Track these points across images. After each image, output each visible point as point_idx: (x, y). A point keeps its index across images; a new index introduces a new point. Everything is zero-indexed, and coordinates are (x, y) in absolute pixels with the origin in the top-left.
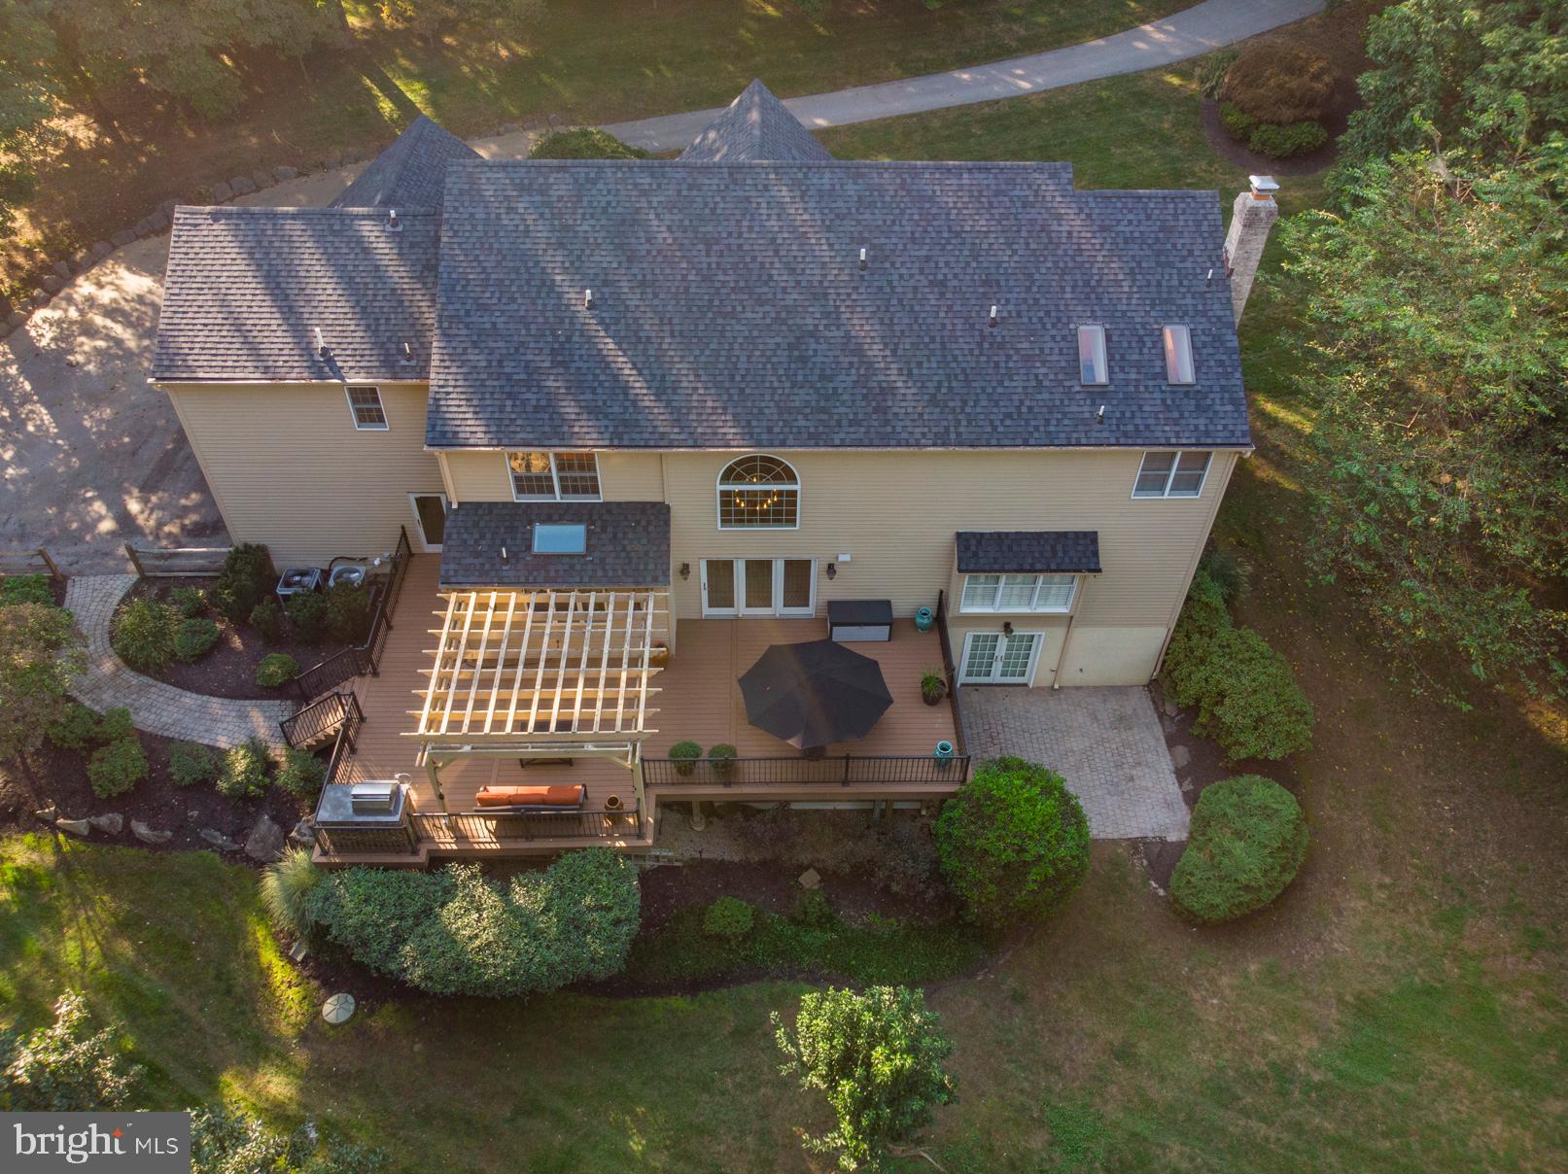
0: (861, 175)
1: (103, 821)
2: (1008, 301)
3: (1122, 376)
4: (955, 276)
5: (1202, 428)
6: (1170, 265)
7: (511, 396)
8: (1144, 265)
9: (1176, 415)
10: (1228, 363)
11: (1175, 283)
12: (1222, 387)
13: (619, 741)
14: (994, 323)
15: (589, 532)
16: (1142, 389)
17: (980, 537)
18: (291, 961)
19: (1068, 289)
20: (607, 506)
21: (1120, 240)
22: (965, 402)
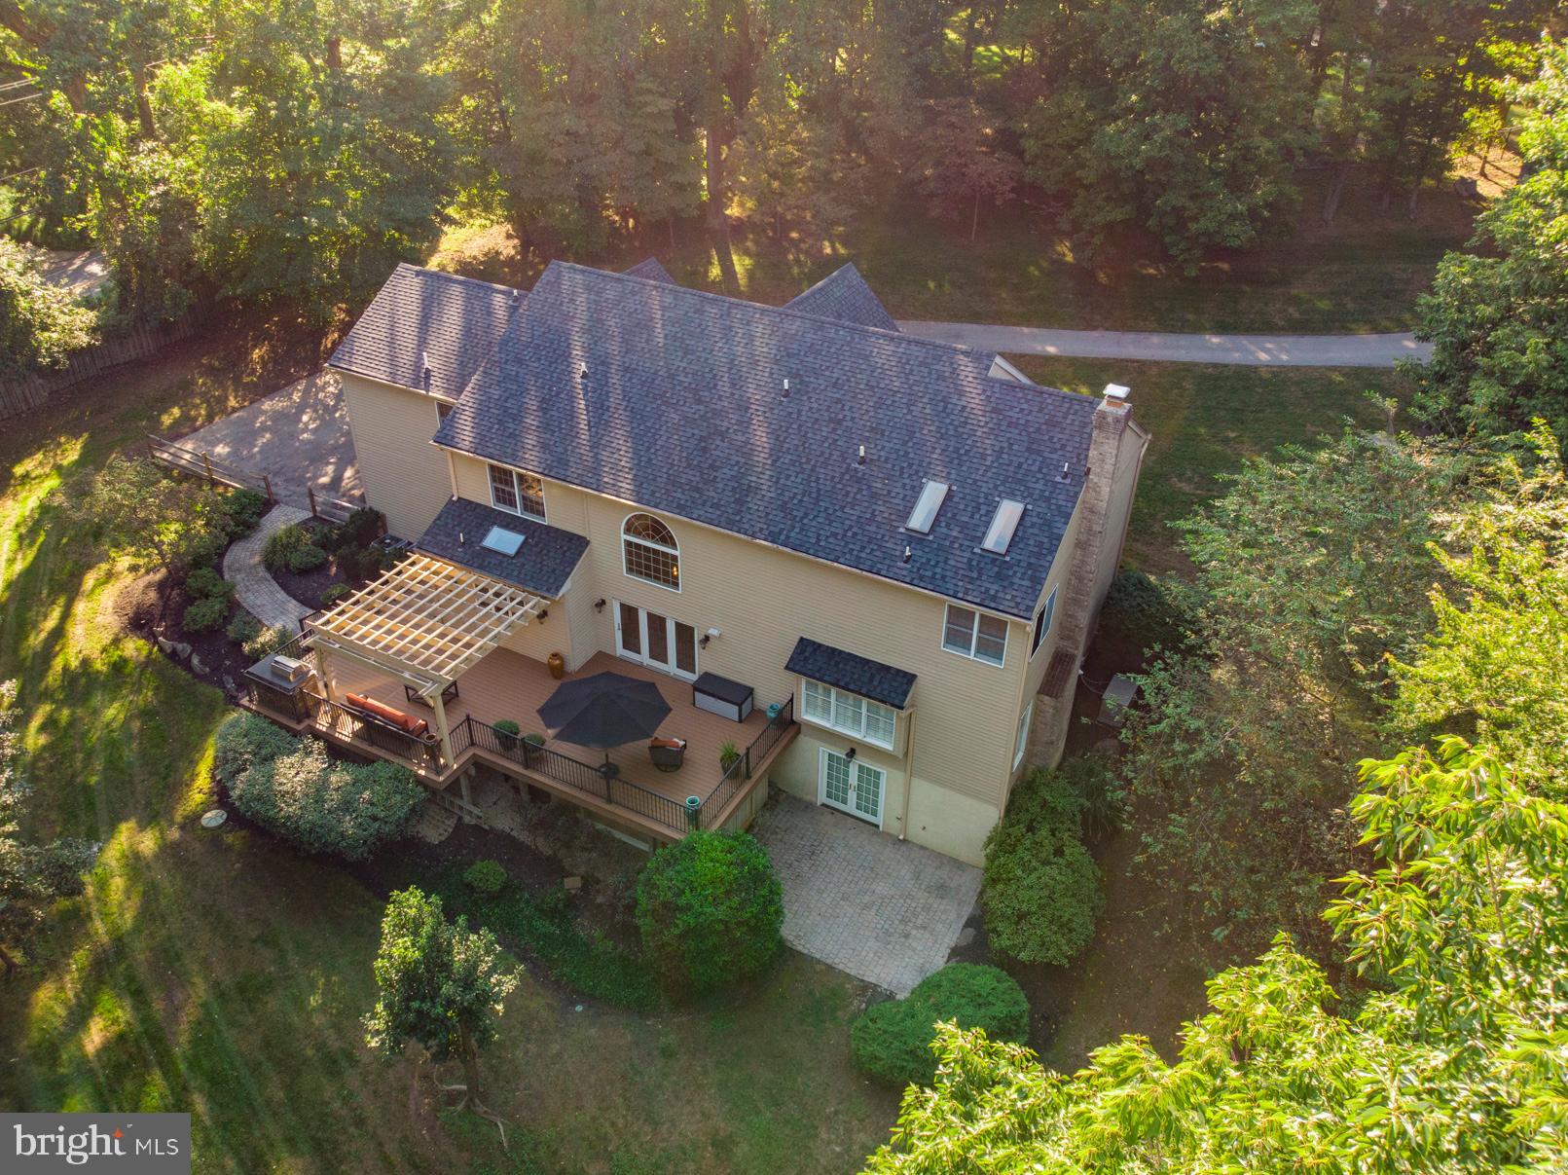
0: (821, 328)
1: (180, 646)
2: (883, 447)
3: (945, 530)
4: (853, 418)
5: (992, 592)
6: (1039, 453)
7: (500, 422)
8: (1015, 447)
9: (975, 575)
10: (1046, 545)
11: (1034, 468)
12: (1030, 564)
13: (426, 677)
14: (863, 461)
15: (524, 543)
16: (956, 545)
17: (817, 647)
18: (213, 777)
19: (938, 451)
20: (549, 530)
21: (1005, 423)
22: (806, 515)
